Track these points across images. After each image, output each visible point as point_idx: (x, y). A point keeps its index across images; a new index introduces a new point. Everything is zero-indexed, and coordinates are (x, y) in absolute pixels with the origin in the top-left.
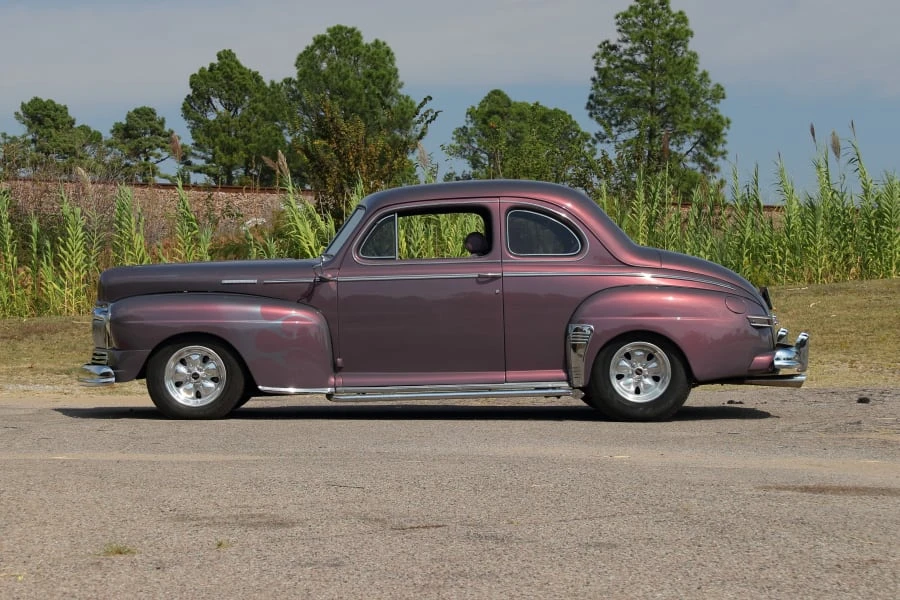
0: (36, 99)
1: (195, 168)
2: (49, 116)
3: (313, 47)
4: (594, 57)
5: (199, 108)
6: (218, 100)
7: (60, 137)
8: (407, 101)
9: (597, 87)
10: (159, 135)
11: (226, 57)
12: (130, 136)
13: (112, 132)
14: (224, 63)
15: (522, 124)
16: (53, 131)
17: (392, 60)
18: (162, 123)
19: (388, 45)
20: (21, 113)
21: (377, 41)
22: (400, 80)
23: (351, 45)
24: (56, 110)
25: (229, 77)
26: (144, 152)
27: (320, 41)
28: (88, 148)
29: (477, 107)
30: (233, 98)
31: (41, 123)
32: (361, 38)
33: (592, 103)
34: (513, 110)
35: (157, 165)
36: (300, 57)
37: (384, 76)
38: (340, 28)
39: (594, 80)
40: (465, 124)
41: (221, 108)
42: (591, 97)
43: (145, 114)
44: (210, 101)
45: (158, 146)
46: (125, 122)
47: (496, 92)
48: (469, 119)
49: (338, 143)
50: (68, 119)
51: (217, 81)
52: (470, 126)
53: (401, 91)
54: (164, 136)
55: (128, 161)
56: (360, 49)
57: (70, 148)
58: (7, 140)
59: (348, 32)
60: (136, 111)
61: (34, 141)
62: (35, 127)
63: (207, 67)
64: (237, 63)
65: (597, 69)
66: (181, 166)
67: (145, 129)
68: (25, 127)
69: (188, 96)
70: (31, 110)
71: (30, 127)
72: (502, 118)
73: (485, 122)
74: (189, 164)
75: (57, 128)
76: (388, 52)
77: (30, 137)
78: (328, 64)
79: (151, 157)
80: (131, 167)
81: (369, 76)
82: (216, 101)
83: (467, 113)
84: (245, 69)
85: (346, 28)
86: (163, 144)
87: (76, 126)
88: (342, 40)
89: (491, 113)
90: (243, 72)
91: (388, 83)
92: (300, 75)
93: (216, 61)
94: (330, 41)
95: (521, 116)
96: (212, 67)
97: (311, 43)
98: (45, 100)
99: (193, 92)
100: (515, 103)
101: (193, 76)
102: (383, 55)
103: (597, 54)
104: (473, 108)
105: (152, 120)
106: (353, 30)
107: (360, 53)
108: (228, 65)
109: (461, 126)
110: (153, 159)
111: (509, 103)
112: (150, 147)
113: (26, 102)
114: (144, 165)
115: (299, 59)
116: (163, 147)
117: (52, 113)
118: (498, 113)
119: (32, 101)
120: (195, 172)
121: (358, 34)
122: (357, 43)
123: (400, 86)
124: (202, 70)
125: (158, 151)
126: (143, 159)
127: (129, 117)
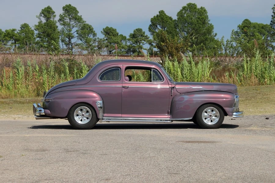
0: (107, 27)
1: (154, 46)
2: (111, 32)
3: (182, 10)
4: (272, 9)
5: (154, 28)
6: (159, 26)
7: (114, 38)
8: (211, 25)
9: (273, 18)
10: (143, 37)
11: (162, 12)
12: (134, 37)
13: (129, 36)
14: (161, 14)
15: (255, 29)
16: (112, 36)
17: (206, 13)
18: (144, 33)
19: (205, 8)
20: (103, 31)
21: (202, 7)
22: (209, 19)
23: (194, 9)
24: (113, 30)
25: (162, 19)
26: (139, 42)
27: (184, 8)
28: (122, 41)
29: (241, 24)
30: (164, 25)
31: (108, 34)
32: (197, 6)
33: (272, 23)
34: (252, 25)
35: (142, 46)
36: (178, 13)
37: (203, 18)
38: (190, 4)
39: (272, 16)
40: (237, 30)
41: (160, 28)
42: (271, 21)
43: (139, 30)
44: (157, 26)
45: (143, 40)
46: (133, 33)
47: (246, 20)
48: (238, 28)
49: (166, 43)
50: (117, 33)
51: (159, 20)
52: (239, 30)
53: (209, 22)
54: (145, 37)
55: (134, 45)
56: (196, 10)
57: (117, 42)
58: (99, 40)
59: (193, 5)
60: (137, 30)
61: (107, 39)
62: (107, 35)
63: (156, 16)
64: (165, 14)
65: (273, 12)
66: (150, 46)
67: (139, 35)
68: (104, 36)
69: (150, 25)
70: (106, 30)
71: (105, 35)
72: (248, 28)
73: (243, 29)
74: (152, 45)
75: (113, 36)
76: (205, 11)
77: (106, 38)
78: (187, 15)
79: (141, 43)
80: (135, 46)
81: (199, 18)
82: (158, 26)
83: (238, 27)
84: (167, 16)
85: (192, 4)
86: (144, 39)
87: (119, 35)
88: (191, 7)
89: (244, 27)
90: (167, 17)
91: (205, 20)
92: (178, 19)
93: (158, 14)
94: (187, 8)
95: (255, 27)
96: (157, 16)
97: (181, 9)
98: (110, 27)
99: (152, 24)
100: (252, 23)
101: (152, 19)
102: (203, 11)
103: (273, 8)
104: (240, 25)
105: (141, 32)
106: (194, 4)
107: (196, 11)
108: (162, 15)
109: (236, 31)
110: (141, 44)
111: (250, 23)
112: (141, 40)
113: (104, 28)
114: (139, 46)
115: (178, 14)
116: (144, 40)
117: (112, 31)
118: (247, 26)
119: (106, 28)
120: (154, 47)
121: (196, 5)
122: (195, 8)
123: (209, 21)
124: (155, 17)
125: (143, 41)
126: (138, 44)
127: (134, 31)
